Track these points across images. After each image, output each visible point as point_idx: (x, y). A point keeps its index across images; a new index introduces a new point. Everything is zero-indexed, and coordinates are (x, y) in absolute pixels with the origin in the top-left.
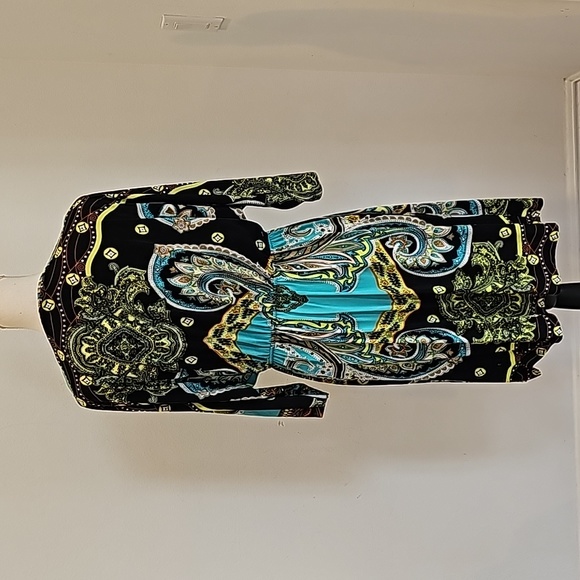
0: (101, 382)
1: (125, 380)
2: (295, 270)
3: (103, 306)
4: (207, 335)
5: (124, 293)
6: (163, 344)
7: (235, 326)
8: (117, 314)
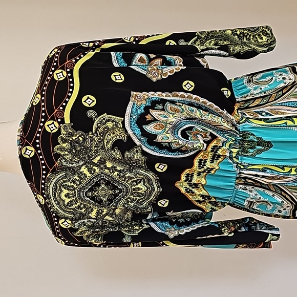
0: (80, 226)
1: (103, 222)
2: (260, 117)
3: (82, 152)
4: (179, 179)
5: (103, 140)
6: (139, 189)
7: (205, 170)
8: (95, 161)
